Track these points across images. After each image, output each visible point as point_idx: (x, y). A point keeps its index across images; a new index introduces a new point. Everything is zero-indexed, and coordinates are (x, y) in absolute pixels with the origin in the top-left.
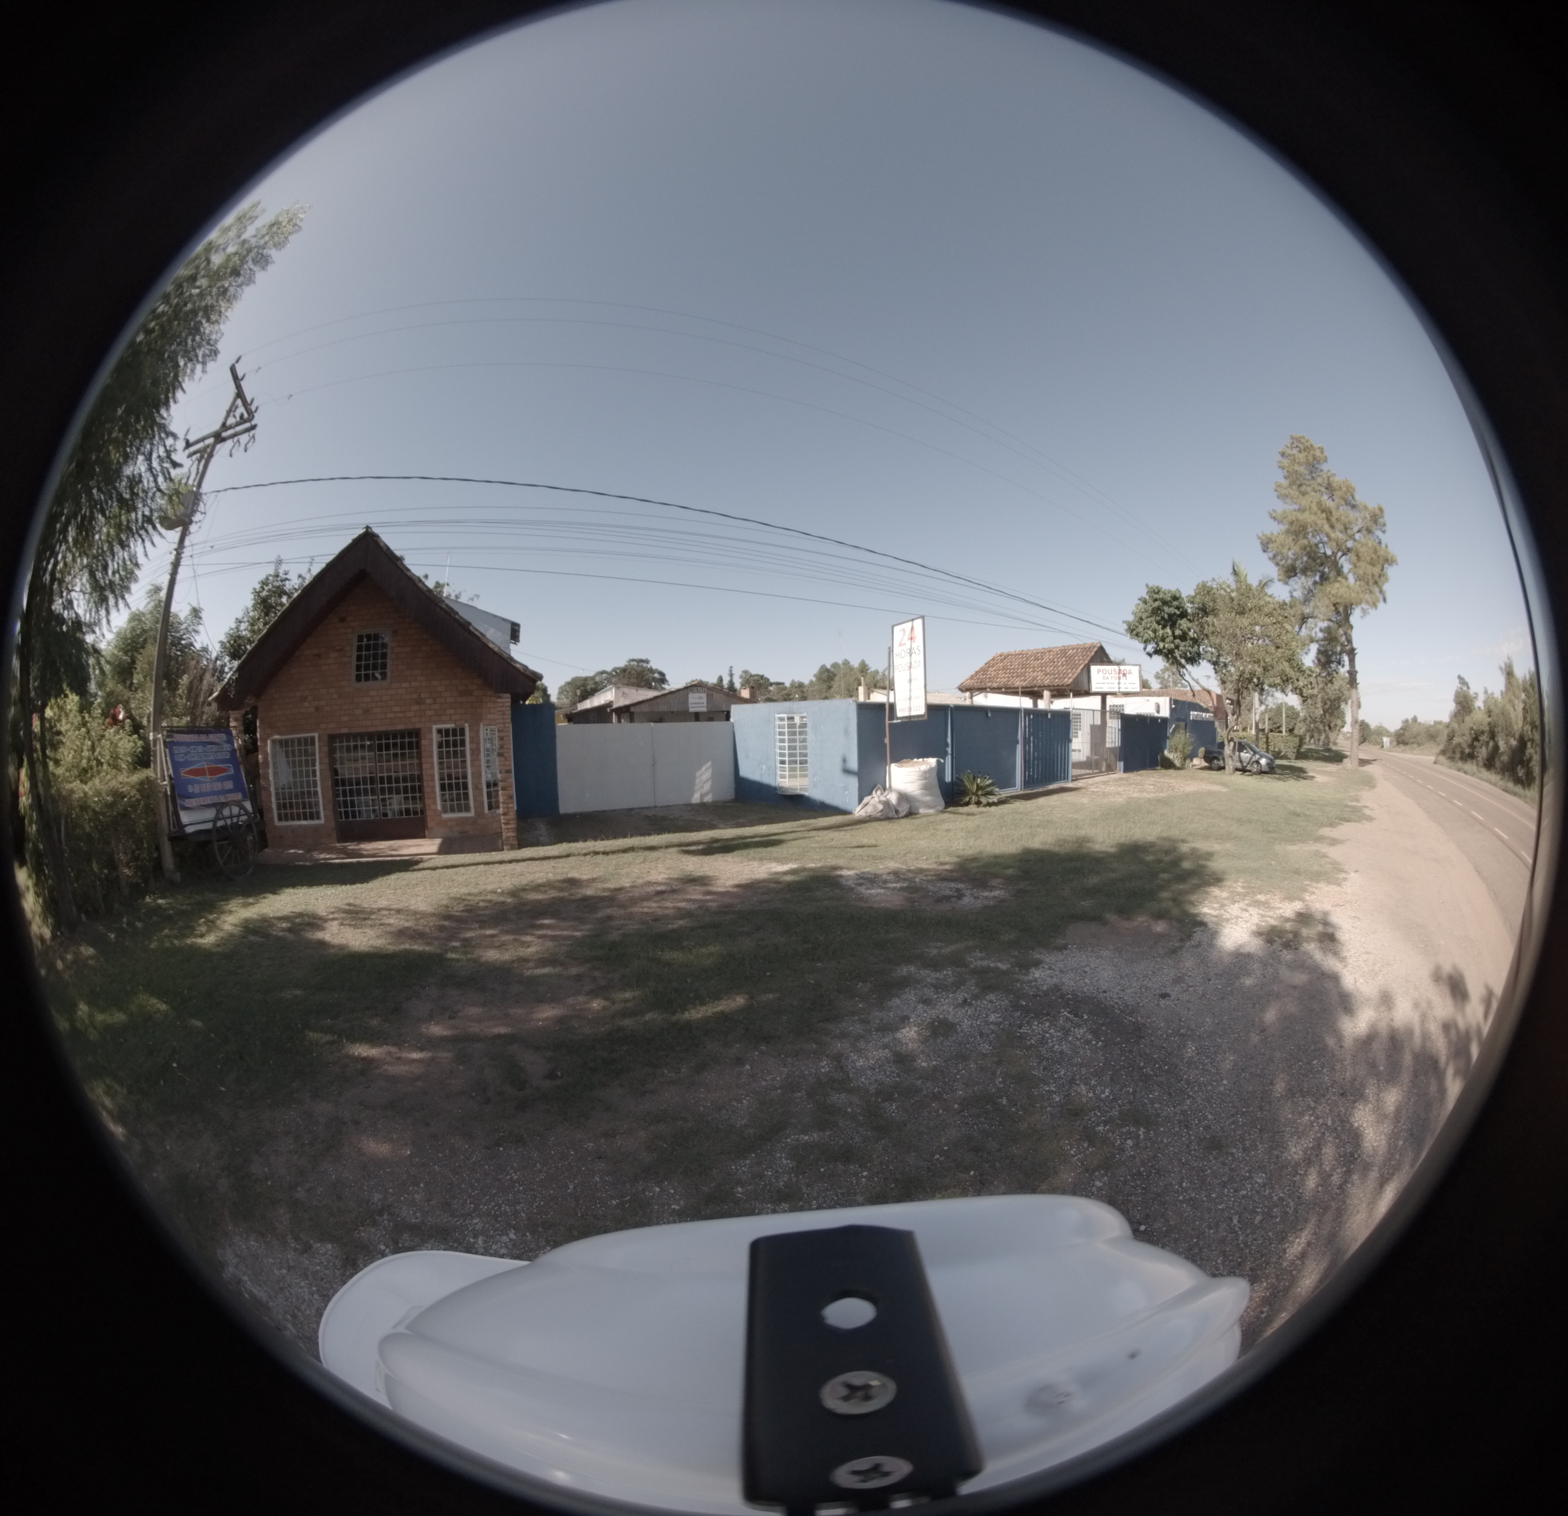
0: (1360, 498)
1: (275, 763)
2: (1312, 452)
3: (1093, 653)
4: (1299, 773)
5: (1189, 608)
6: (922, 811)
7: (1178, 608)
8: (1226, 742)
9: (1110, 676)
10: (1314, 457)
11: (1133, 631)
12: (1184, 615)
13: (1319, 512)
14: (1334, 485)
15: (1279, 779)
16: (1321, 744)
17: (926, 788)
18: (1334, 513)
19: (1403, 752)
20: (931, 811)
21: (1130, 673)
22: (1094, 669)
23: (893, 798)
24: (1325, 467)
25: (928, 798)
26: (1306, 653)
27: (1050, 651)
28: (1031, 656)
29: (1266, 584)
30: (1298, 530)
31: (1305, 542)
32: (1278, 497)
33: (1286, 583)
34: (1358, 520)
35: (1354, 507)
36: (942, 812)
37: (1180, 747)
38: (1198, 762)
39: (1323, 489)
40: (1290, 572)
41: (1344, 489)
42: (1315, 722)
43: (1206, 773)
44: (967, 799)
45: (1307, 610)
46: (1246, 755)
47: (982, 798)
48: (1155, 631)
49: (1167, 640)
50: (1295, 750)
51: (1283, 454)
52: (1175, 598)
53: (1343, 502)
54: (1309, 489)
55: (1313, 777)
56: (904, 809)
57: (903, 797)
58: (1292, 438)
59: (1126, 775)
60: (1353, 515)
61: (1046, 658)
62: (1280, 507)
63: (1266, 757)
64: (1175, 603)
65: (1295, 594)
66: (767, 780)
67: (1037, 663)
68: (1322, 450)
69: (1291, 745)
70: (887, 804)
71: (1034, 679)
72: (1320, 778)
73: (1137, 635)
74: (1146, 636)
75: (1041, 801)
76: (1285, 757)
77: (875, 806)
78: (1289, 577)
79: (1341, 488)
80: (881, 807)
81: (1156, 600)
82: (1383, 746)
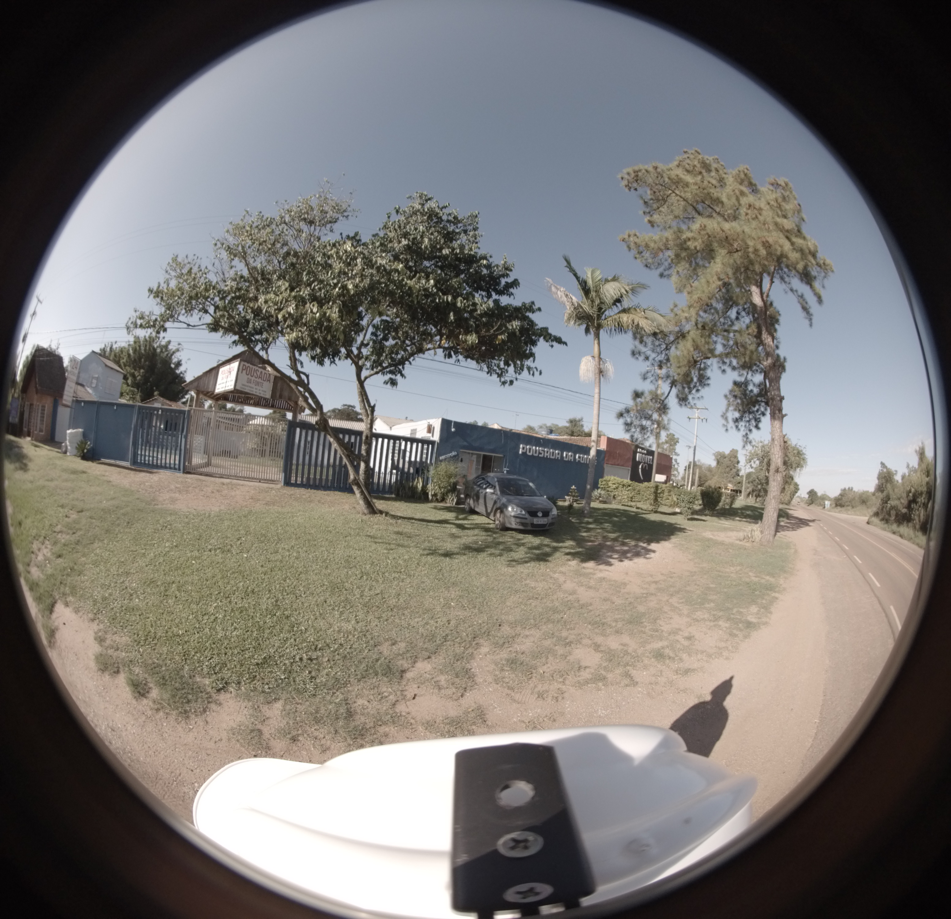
19: (839, 512)
82: (824, 507)
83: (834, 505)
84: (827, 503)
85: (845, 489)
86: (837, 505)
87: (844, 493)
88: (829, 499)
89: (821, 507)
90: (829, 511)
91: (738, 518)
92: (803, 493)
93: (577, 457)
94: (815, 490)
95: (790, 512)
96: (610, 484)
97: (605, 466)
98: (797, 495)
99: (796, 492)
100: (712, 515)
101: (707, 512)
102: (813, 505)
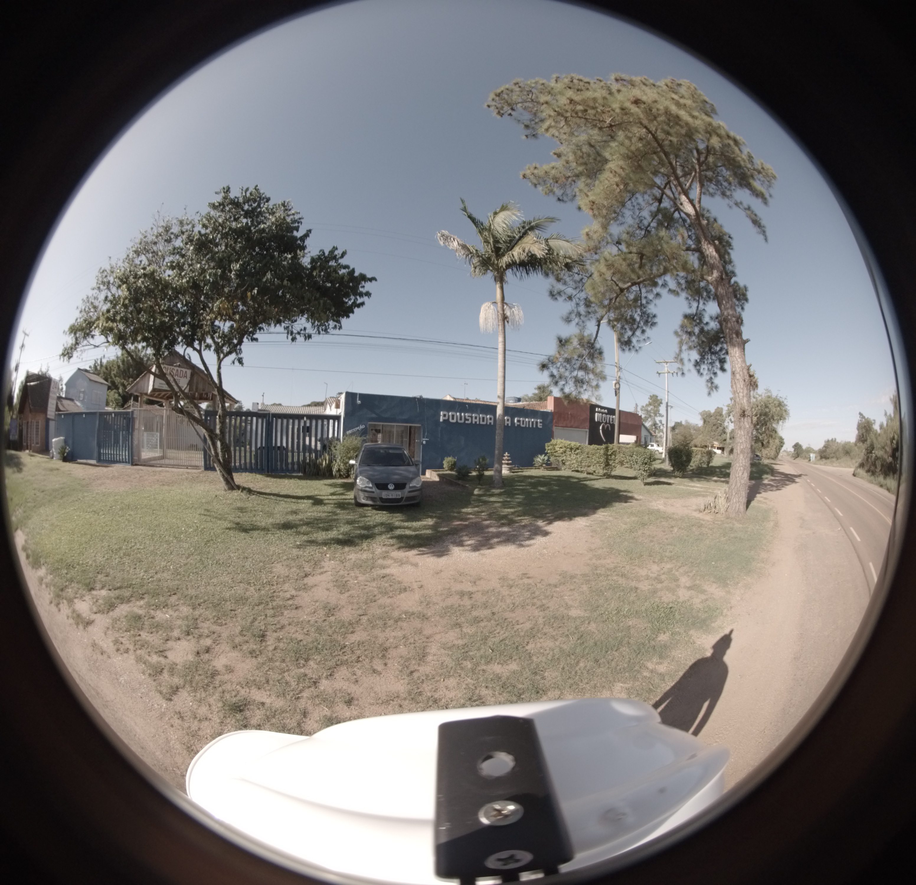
19: (825, 464)
82: (810, 461)
83: (819, 458)
84: (812, 456)
85: (828, 441)
86: (822, 458)
87: (829, 444)
88: (814, 452)
89: (807, 460)
90: (815, 464)
91: (715, 478)
92: (788, 447)
93: (516, 421)
94: (800, 443)
95: (776, 467)
96: (557, 449)
97: (554, 428)
98: (783, 449)
99: (782, 446)
100: (683, 477)
101: (677, 473)
102: (799, 458)
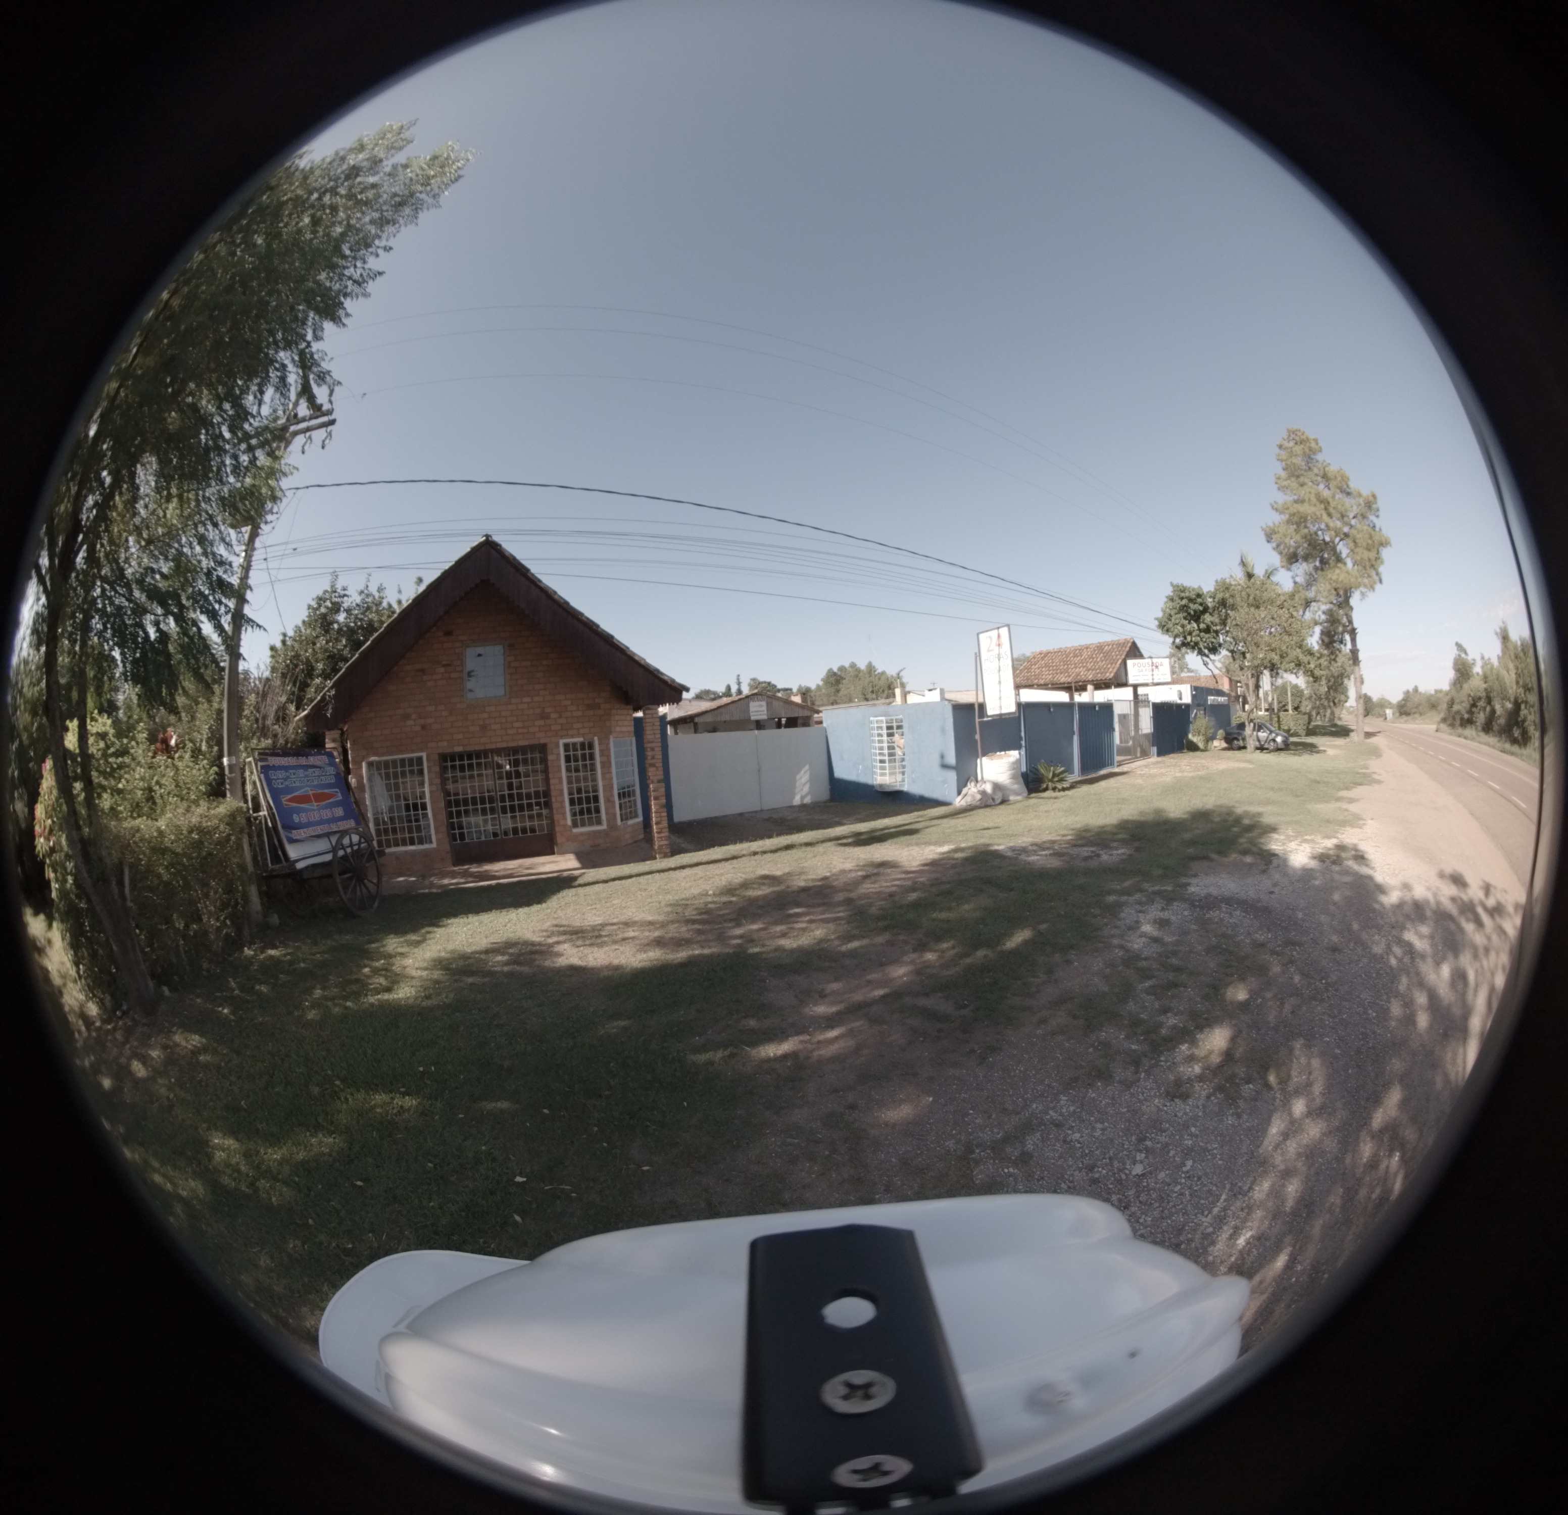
0: (1353, 485)
1: (371, 788)
2: (1308, 444)
3: (1128, 649)
4: (1311, 748)
5: (1210, 602)
6: (1012, 798)
7: (1201, 604)
8: (1247, 724)
9: (1144, 669)
10: (1310, 449)
11: (1164, 627)
12: (1205, 610)
13: (1318, 503)
14: (1329, 475)
15: (1295, 754)
16: (1327, 720)
17: (1013, 777)
18: (1330, 500)
19: (1406, 722)
20: (1019, 798)
21: (1162, 665)
22: (1130, 663)
23: (988, 788)
24: (1320, 457)
25: (1016, 787)
26: (1311, 636)
27: (1087, 648)
28: (1070, 653)
29: (1271, 573)
30: (1299, 521)
31: (1306, 531)
32: (1279, 489)
33: (1289, 569)
34: (1352, 506)
35: (1348, 494)
36: (1028, 797)
37: (1203, 731)
38: (1218, 744)
39: (1319, 479)
40: (1292, 559)
41: (1339, 478)
42: (1320, 699)
43: (1230, 753)
44: (1044, 786)
45: (1311, 594)
46: (1263, 735)
47: (1059, 783)
48: (1183, 626)
49: (1194, 634)
50: (1305, 727)
51: (1280, 447)
52: (1199, 596)
53: (1338, 491)
54: (1306, 480)
55: (1325, 751)
56: (998, 797)
57: (997, 787)
58: (1289, 431)
59: (1160, 759)
60: (1348, 501)
61: (1085, 655)
62: (1282, 498)
63: (1282, 736)
64: (1199, 600)
65: (1298, 579)
66: (863, 779)
67: (1077, 660)
68: (1316, 441)
69: (1301, 722)
70: (983, 793)
71: (1078, 674)
72: (1331, 752)
73: (1168, 631)
74: (1176, 631)
75: (1103, 784)
76: (1296, 734)
77: (973, 796)
78: (1291, 564)
79: (1336, 477)
80: (979, 797)
81: (1182, 599)
82: (1386, 718)
83: (1398, 714)
84: (1389, 712)
85: (1408, 692)
87: (1407, 696)
88: (1390, 706)
89: (1382, 719)
90: (1393, 722)
94: (1370, 696)
